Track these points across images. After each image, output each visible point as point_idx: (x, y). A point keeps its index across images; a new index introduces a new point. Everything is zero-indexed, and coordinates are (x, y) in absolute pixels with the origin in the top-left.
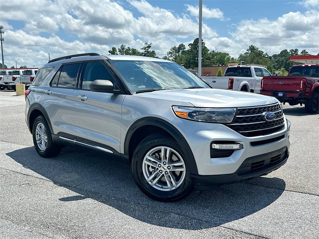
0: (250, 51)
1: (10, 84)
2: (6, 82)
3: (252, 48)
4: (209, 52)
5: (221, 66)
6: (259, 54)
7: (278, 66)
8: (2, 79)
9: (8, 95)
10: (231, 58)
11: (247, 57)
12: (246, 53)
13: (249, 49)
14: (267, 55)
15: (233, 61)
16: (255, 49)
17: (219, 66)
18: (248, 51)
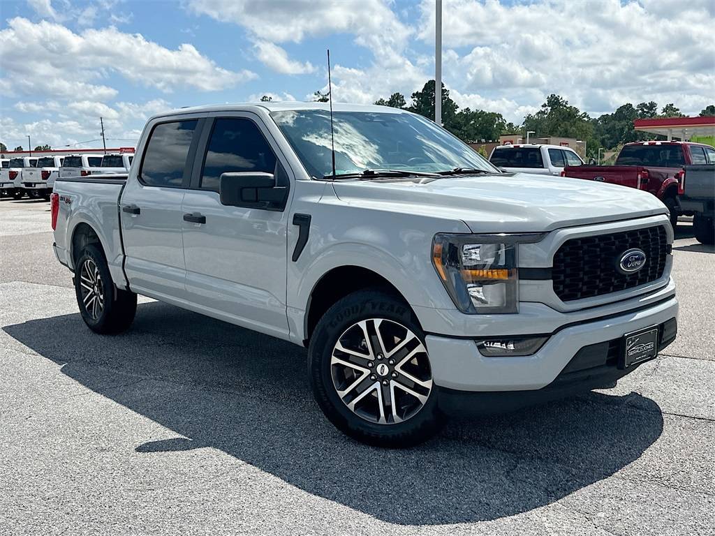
0: (549, 108)
1: (38, 187)
2: (28, 181)
3: (554, 102)
4: (458, 111)
5: (484, 143)
6: (569, 115)
7: (611, 141)
8: (19, 176)
9: (39, 209)
10: (507, 123)
11: (543, 120)
12: (539, 113)
13: (547, 103)
14: (588, 117)
15: (512, 131)
16: (560, 104)
17: (480, 142)
18: (544, 108)
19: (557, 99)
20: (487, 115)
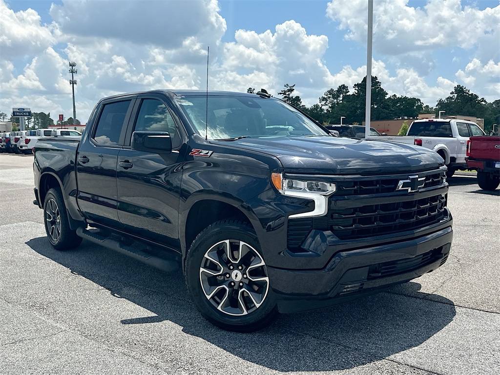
0: (456, 95)
3: (459, 90)
4: (387, 97)
5: (406, 120)
6: (471, 100)
10: (425, 105)
11: (451, 103)
12: (448, 98)
13: (454, 91)
14: (485, 101)
15: (428, 111)
16: (464, 92)
17: (403, 119)
18: (452, 95)
19: (462, 88)
20: (409, 99)
